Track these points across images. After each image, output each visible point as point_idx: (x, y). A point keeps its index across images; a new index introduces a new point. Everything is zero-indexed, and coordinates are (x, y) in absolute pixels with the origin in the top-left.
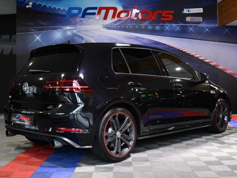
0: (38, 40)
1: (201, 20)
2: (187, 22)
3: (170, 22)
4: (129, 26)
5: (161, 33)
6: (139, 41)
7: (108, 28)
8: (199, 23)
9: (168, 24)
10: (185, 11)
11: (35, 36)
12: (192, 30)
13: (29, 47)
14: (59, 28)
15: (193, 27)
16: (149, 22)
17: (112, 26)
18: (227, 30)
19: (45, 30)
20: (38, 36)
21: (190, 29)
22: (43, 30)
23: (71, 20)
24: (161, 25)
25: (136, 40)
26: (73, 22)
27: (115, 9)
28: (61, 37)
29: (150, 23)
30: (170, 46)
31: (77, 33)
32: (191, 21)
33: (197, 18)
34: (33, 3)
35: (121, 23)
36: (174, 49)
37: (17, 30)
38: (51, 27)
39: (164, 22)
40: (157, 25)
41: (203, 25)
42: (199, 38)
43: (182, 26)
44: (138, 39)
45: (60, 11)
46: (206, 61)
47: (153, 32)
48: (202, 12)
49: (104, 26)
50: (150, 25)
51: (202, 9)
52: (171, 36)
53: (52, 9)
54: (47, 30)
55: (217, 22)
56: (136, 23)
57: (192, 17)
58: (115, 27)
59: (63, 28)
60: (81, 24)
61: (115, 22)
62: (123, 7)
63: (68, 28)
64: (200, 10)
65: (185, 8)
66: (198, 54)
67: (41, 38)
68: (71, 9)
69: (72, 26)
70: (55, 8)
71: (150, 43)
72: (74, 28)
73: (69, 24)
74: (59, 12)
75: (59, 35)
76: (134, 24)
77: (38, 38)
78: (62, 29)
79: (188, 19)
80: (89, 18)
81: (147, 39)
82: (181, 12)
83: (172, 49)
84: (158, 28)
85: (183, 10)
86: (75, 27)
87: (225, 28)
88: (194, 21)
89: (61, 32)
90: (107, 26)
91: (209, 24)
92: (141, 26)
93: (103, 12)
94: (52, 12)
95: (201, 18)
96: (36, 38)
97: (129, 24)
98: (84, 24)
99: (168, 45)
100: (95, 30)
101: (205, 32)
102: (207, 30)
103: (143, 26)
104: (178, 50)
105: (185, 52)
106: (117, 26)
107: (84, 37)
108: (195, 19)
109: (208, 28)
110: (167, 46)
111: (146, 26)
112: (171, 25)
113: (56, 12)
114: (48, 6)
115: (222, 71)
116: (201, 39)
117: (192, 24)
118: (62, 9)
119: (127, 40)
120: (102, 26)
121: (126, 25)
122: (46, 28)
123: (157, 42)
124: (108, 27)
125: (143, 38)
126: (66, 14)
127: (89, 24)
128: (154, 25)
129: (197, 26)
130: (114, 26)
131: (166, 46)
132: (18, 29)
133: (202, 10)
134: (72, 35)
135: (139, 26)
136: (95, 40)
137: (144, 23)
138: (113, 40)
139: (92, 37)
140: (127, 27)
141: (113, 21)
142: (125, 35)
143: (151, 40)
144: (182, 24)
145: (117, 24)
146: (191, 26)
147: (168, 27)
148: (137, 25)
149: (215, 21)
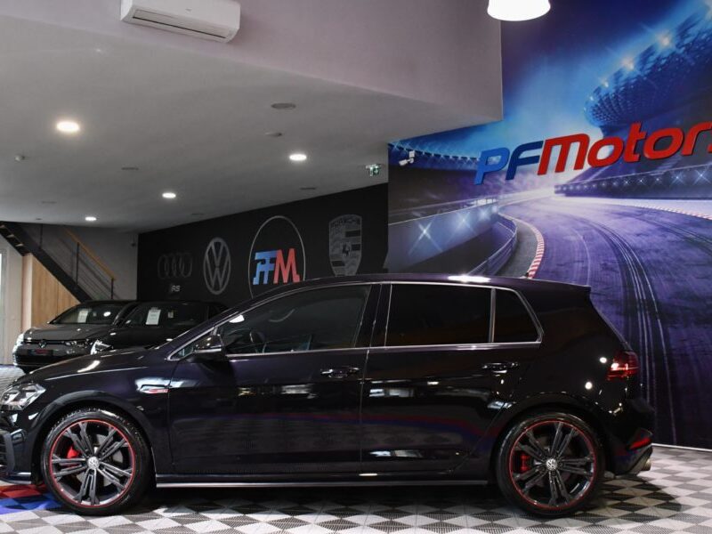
0: (425, 237)
4: (621, 181)
6: (648, 222)
7: (569, 194)
11: (421, 227)
13: (410, 252)
14: (463, 205)
16: (672, 164)
17: (578, 187)
19: (439, 211)
20: (425, 227)
22: (433, 211)
23: (488, 182)
24: (711, 167)
25: (640, 219)
26: (491, 188)
27: (583, 139)
28: (468, 226)
29: (678, 164)
31: (499, 214)
34: (416, 152)
35: (600, 176)
37: (390, 216)
38: (450, 203)
40: (699, 169)
44: (646, 215)
45: (465, 163)
47: (688, 190)
49: (559, 189)
50: (678, 171)
53: (451, 161)
54: (441, 212)
56: (637, 172)
58: (586, 187)
59: (472, 203)
60: (509, 189)
62: (603, 131)
63: (482, 202)
67: (431, 230)
68: (487, 154)
69: (489, 196)
70: (456, 158)
71: (677, 224)
72: (494, 201)
73: (483, 192)
74: (464, 167)
75: (464, 220)
76: (634, 174)
77: (425, 232)
78: (469, 205)
80: (524, 172)
81: (671, 213)
84: (701, 175)
86: (496, 198)
89: (468, 214)
90: (565, 189)
92: (652, 177)
93: (556, 151)
94: (450, 167)
96: (422, 232)
98: (515, 190)
100: (537, 201)
103: (657, 176)
106: (589, 184)
107: (514, 222)
111: (667, 175)
113: (458, 167)
114: (442, 156)
118: (469, 159)
119: (617, 221)
120: (553, 189)
121: (610, 180)
122: (439, 207)
124: (569, 191)
125: (658, 212)
126: (476, 168)
127: (525, 189)
128: (691, 169)
130: (582, 185)
132: (390, 213)
134: (489, 218)
135: (648, 177)
136: (539, 228)
137: (661, 168)
138: (581, 225)
139: (531, 221)
140: (615, 184)
141: (580, 172)
142: (611, 208)
143: (681, 214)
145: (591, 179)
148: (641, 176)
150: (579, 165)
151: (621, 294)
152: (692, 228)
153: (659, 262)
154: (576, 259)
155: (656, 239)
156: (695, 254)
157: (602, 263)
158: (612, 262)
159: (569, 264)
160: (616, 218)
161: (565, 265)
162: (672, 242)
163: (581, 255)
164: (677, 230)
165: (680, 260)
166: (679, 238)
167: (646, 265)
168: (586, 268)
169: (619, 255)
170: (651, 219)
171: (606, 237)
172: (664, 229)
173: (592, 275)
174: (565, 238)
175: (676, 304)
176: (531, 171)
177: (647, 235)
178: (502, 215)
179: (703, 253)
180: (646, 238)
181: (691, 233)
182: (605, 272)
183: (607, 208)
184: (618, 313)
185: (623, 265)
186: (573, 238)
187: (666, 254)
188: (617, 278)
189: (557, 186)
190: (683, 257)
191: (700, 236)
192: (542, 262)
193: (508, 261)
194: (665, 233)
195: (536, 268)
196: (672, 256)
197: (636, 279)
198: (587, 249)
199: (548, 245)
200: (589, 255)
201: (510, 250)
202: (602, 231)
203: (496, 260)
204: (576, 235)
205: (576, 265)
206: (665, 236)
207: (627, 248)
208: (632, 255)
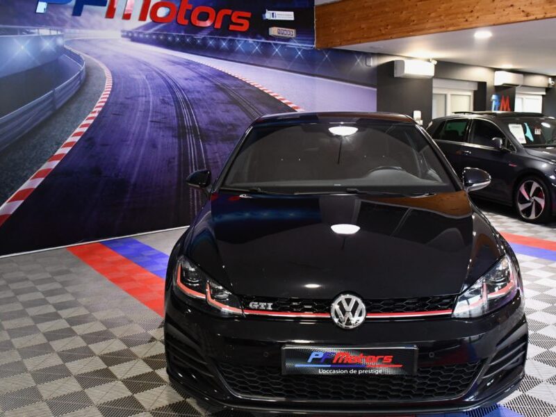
3: (245, 34)
4: (174, 37)
5: (228, 54)
6: (192, 71)
7: (134, 39)
8: (288, 40)
9: (241, 37)
10: (268, 15)
12: (279, 53)
14: (21, 31)
15: (280, 46)
17: (141, 36)
18: (327, 56)
21: (275, 50)
23: (50, 13)
24: (230, 40)
25: (187, 68)
26: (55, 19)
28: (29, 54)
29: (209, 34)
30: (245, 82)
31: (65, 46)
32: (279, 35)
35: (159, 30)
39: (235, 33)
40: (223, 39)
41: (294, 44)
42: (288, 69)
43: (263, 43)
44: (191, 66)
47: (216, 53)
48: (293, 19)
49: (125, 34)
50: (211, 38)
51: (292, 13)
52: (246, 61)
55: (314, 40)
56: (185, 33)
57: (281, 29)
58: (147, 36)
59: (32, 31)
60: (76, 24)
61: (147, 27)
63: (44, 32)
64: (289, 16)
65: (269, 10)
69: (54, 27)
71: (210, 74)
72: (59, 33)
73: (46, 22)
75: (23, 47)
76: (183, 34)
78: (28, 33)
79: (274, 31)
80: (91, 12)
81: (207, 66)
82: (262, 18)
83: (247, 87)
84: (224, 44)
85: (265, 13)
86: (62, 31)
87: (324, 52)
88: (283, 35)
89: (28, 42)
90: (130, 34)
91: (302, 43)
92: (195, 39)
95: (294, 31)
97: (174, 34)
98: (81, 26)
99: (241, 80)
100: (105, 41)
101: (296, 57)
102: (299, 53)
103: (198, 39)
106: (150, 34)
107: (82, 57)
108: (285, 32)
109: (301, 51)
110: (241, 83)
111: (205, 39)
112: (246, 41)
116: (292, 69)
117: (279, 41)
119: (172, 67)
120: (120, 34)
121: (166, 35)
123: (224, 72)
124: (134, 37)
125: (199, 64)
127: (92, 27)
128: (219, 39)
129: (285, 45)
130: (144, 34)
131: (238, 81)
133: (293, 16)
134: (54, 50)
135: (193, 38)
136: (107, 66)
137: (200, 33)
138: (144, 67)
139: (99, 58)
140: (169, 39)
141: (143, 23)
142: (167, 57)
143: (213, 68)
144: (263, 41)
145: (151, 31)
146: (276, 44)
147: (241, 43)
148: (188, 36)
149: (311, 38)
150: (142, 18)
151: (175, 122)
152: (218, 78)
153: (200, 100)
154: (141, 94)
155: (198, 83)
156: (221, 95)
158: (169, 98)
159: (134, 98)
160: (170, 65)
161: (131, 98)
162: (207, 86)
163: (144, 91)
164: (211, 79)
165: (213, 99)
166: (212, 85)
167: (192, 101)
168: (149, 102)
169: (173, 93)
170: (194, 68)
171: (163, 78)
172: (203, 77)
173: (154, 108)
174: (130, 76)
175: (210, 129)
176: (99, 13)
177: (192, 80)
178: (69, 48)
179: (225, 96)
180: (191, 82)
181: (219, 81)
182: (163, 106)
183: (163, 56)
184: (173, 136)
185: (176, 100)
186: (137, 77)
187: (204, 95)
188: (172, 111)
189: (123, 31)
190: (215, 98)
191: (223, 84)
192: (110, 95)
193: (76, 92)
194: (203, 80)
195: (106, 100)
196: (208, 96)
197: (185, 111)
198: (149, 86)
199: (116, 81)
200: (150, 92)
201: (79, 82)
202: (160, 74)
203: (64, 91)
204: (140, 74)
205: (140, 99)
206: (203, 82)
207: (179, 88)
208: (182, 94)
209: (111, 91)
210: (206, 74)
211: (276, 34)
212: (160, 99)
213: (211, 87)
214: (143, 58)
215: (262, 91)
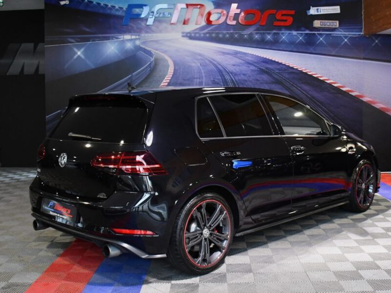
0: (79, 56)
1: (338, 26)
2: (315, 28)
4: (224, 35)
5: (274, 45)
6: (240, 59)
7: (191, 38)
8: (334, 29)
9: (285, 31)
10: (313, 11)
11: (76, 50)
12: (323, 41)
13: (66, 67)
14: (113, 38)
15: (325, 35)
16: (255, 28)
17: (197, 35)
18: (377, 41)
19: (91, 40)
20: (79, 50)
21: (319, 39)
22: (88, 40)
23: (132, 24)
24: (275, 33)
25: (235, 57)
26: (135, 28)
28: (117, 52)
29: (257, 30)
30: (288, 66)
31: (141, 46)
32: (322, 26)
33: (330, 21)
35: (212, 30)
36: (294, 71)
38: (100, 35)
39: (279, 28)
40: (268, 33)
41: (340, 33)
42: (332, 54)
43: (307, 34)
44: (239, 55)
45: (114, 10)
46: (344, 89)
47: (262, 44)
48: (339, 12)
49: (185, 34)
50: (257, 33)
51: (338, 7)
52: (289, 50)
53: (102, 7)
54: (94, 41)
55: (362, 28)
56: (234, 30)
57: (323, 21)
58: (202, 35)
59: (119, 37)
60: (149, 31)
61: (203, 28)
62: (214, 4)
63: (127, 37)
64: (336, 10)
65: (313, 7)
66: (331, 78)
67: (84, 53)
69: (133, 34)
70: (107, 6)
71: (256, 61)
72: (137, 37)
73: (128, 31)
74: (113, 12)
75: (113, 48)
76: (232, 32)
77: (79, 53)
78: (117, 38)
79: (317, 23)
80: (160, 22)
81: (253, 55)
82: (306, 13)
83: (291, 70)
84: (269, 37)
85: (309, 9)
86: (139, 36)
87: (374, 38)
88: (327, 26)
89: (117, 44)
90: (188, 35)
91: (349, 32)
92: (242, 34)
94: (101, 11)
95: (338, 22)
96: (77, 53)
97: (224, 32)
98: (153, 32)
99: (285, 65)
100: (169, 40)
101: (342, 44)
102: (346, 40)
103: (246, 34)
104: (301, 72)
105: (311, 76)
106: (204, 34)
107: (152, 52)
108: (328, 24)
109: (348, 38)
110: (283, 66)
111: (251, 34)
112: (290, 33)
113: (109, 12)
114: (94, 3)
115: (368, 105)
116: (337, 54)
117: (323, 31)
118: (117, 7)
119: (222, 57)
120: (179, 35)
121: (218, 33)
122: (92, 38)
123: (268, 59)
124: (191, 36)
125: (245, 54)
126: (123, 14)
127: (161, 32)
128: (263, 33)
129: (330, 34)
130: (200, 34)
131: (281, 66)
132: (47, 38)
133: (339, 10)
134: (133, 48)
135: (240, 34)
136: (171, 57)
137: (247, 30)
138: (200, 57)
139: (165, 52)
140: (220, 36)
141: (198, 26)
142: (218, 49)
143: (258, 56)
144: (307, 32)
145: (206, 31)
146: (320, 35)
147: (285, 35)
148: (236, 33)
149: (359, 27)
152: (264, 64)
153: (246, 81)
154: (196, 77)
155: (244, 68)
156: (265, 77)
157: (212, 79)
158: (218, 79)
159: (190, 80)
160: (221, 55)
161: (188, 80)
162: (252, 70)
163: (198, 74)
164: (256, 65)
165: (257, 80)
166: (256, 69)
168: (202, 82)
169: (222, 76)
170: (241, 57)
171: (214, 65)
172: (249, 63)
174: (188, 64)
176: (165, 22)
177: (239, 66)
178: (143, 47)
179: (269, 77)
180: (238, 67)
181: (264, 66)
185: (225, 81)
186: (193, 65)
187: (249, 77)
189: (183, 33)
190: (259, 79)
191: (268, 68)
192: (172, 78)
193: (147, 76)
194: (249, 65)
195: (169, 81)
196: (253, 78)
198: (202, 71)
199: (177, 67)
200: (203, 75)
201: (149, 69)
202: (211, 62)
203: (138, 76)
204: (195, 63)
205: (195, 80)
206: (249, 67)
207: (227, 72)
208: (230, 76)
209: (173, 75)
210: (252, 61)
211: (320, 26)
212: (211, 80)
213: (255, 71)
214: (198, 51)
215: (306, 73)
